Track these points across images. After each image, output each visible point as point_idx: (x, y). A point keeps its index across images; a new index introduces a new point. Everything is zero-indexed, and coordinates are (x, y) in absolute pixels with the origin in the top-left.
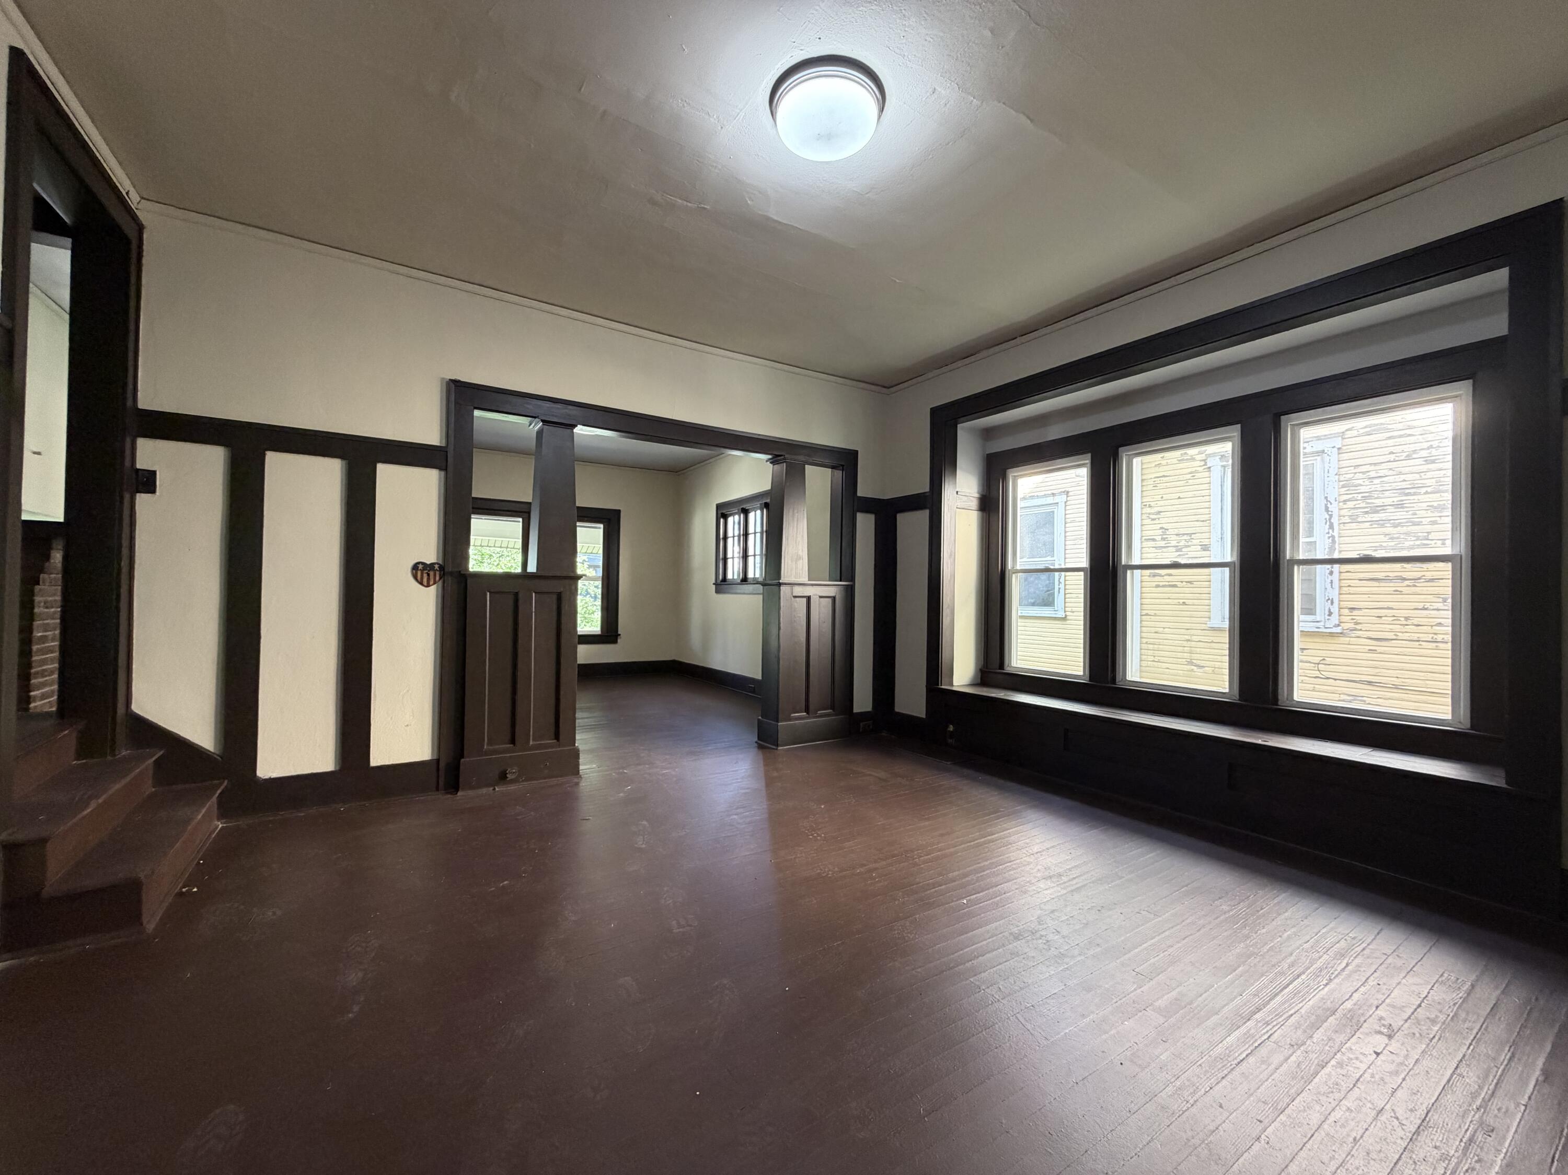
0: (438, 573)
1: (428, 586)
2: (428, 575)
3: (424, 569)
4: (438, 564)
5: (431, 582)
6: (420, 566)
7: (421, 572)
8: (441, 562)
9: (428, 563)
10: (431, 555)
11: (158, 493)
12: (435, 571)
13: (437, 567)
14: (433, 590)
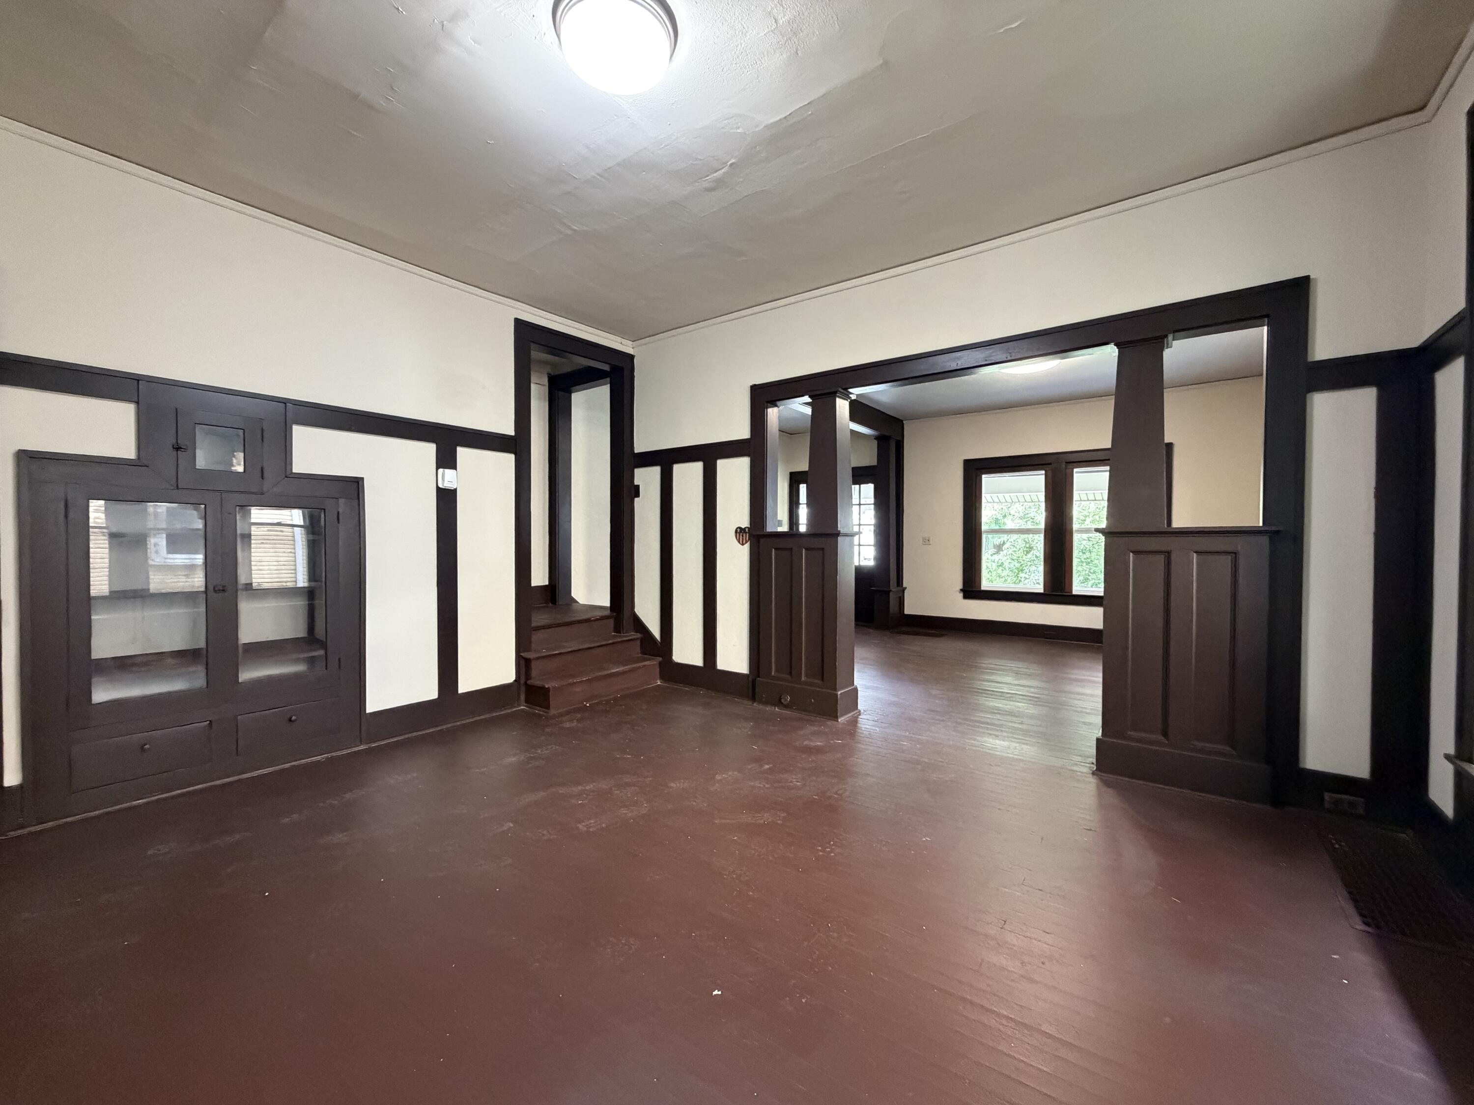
0: (748, 534)
1: (743, 544)
2: (743, 536)
3: (741, 532)
4: (748, 527)
5: (744, 542)
6: (739, 530)
7: (740, 531)
8: (749, 526)
9: (743, 527)
10: (745, 523)
11: (640, 497)
12: (746, 533)
13: (747, 529)
14: (747, 547)
